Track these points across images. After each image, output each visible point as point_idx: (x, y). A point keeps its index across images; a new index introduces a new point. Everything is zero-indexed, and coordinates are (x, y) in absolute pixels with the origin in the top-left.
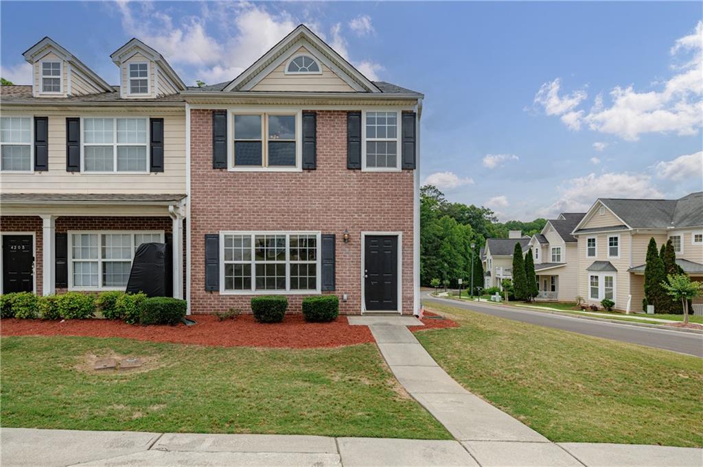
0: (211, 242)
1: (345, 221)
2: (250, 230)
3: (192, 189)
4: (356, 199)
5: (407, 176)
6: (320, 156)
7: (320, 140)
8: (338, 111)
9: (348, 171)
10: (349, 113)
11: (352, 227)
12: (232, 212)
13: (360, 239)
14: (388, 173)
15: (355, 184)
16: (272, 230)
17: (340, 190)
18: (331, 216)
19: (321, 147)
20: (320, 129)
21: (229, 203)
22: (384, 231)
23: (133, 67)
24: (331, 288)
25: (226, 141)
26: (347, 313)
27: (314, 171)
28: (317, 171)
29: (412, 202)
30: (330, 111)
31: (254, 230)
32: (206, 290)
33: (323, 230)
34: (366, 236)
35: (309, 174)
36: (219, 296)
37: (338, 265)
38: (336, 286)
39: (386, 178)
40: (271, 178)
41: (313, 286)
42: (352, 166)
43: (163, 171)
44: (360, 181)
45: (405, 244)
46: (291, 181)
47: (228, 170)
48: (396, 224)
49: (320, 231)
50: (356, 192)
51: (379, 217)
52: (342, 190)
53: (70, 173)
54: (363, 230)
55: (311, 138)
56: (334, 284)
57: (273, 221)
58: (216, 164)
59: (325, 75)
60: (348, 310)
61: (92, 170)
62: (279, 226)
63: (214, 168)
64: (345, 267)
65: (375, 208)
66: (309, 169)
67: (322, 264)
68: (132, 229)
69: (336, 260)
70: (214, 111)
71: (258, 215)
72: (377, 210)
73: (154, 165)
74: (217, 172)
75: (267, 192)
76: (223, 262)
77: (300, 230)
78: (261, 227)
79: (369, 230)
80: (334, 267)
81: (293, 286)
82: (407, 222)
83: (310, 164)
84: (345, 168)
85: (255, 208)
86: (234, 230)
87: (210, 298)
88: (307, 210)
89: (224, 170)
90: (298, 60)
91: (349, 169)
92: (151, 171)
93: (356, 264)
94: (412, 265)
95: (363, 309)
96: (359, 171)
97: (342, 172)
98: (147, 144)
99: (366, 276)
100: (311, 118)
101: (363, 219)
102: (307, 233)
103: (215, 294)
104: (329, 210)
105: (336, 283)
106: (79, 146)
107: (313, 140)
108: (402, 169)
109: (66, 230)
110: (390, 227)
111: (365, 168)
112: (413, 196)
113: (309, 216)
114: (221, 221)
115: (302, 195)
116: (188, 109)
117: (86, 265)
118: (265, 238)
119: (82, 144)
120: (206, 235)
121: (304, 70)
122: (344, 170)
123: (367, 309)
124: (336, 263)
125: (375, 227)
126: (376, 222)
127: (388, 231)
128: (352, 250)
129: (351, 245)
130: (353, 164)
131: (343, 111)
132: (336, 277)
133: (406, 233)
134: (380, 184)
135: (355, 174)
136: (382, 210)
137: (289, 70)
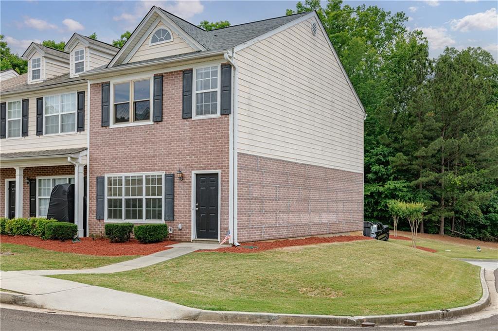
0: (100, 180)
1: (181, 163)
2: (122, 172)
3: (90, 143)
4: (188, 144)
5: (224, 120)
6: (165, 110)
7: (165, 96)
8: (177, 72)
9: (183, 120)
10: (184, 72)
11: (186, 167)
12: (112, 159)
13: (191, 177)
14: (211, 119)
15: (188, 131)
16: (134, 172)
17: (178, 137)
18: (171, 158)
19: (166, 103)
20: (166, 88)
21: (110, 153)
24: (171, 218)
25: (109, 105)
26: (182, 239)
27: (161, 123)
28: (163, 122)
29: (228, 143)
30: (171, 72)
31: (125, 172)
32: (96, 219)
33: (166, 170)
34: (197, 175)
35: (158, 125)
36: (104, 223)
37: (176, 199)
38: (175, 217)
39: (209, 124)
40: (134, 131)
41: (160, 218)
42: (185, 116)
43: (84, 130)
44: (191, 128)
45: (224, 181)
46: (146, 132)
47: (110, 127)
48: (216, 164)
49: (164, 172)
50: (188, 137)
51: (204, 158)
52: (179, 137)
53: (38, 136)
54: (193, 170)
56: (174, 216)
57: (135, 165)
59: (176, 41)
60: (182, 237)
62: (139, 168)
63: (102, 127)
64: (181, 201)
65: (201, 151)
66: (157, 122)
67: (166, 199)
68: (67, 174)
69: (175, 195)
70: (102, 84)
71: (127, 161)
73: (79, 126)
74: (104, 130)
75: (132, 142)
76: (106, 197)
77: (152, 171)
78: (128, 170)
79: (197, 170)
80: (173, 201)
81: (148, 217)
82: (225, 161)
83: (159, 119)
84: (181, 118)
85: (125, 155)
86: (113, 172)
87: (99, 225)
88: (156, 155)
89: (108, 127)
90: (158, 33)
91: (184, 118)
92: (78, 131)
93: (188, 199)
94: (228, 199)
95: (193, 235)
96: (190, 119)
97: (180, 121)
98: (76, 111)
99: (197, 209)
100: (160, 79)
101: (193, 160)
102: (156, 174)
103: (101, 221)
104: (170, 154)
105: (175, 214)
106: (42, 117)
107: (160, 97)
108: (221, 115)
109: (36, 177)
110: (212, 166)
111: (195, 117)
112: (228, 138)
113: (158, 160)
114: (106, 166)
115: (153, 143)
116: (89, 83)
120: (97, 177)
121: (162, 40)
122: (181, 120)
123: (198, 237)
124: (175, 198)
125: (201, 167)
126: (202, 162)
127: (211, 169)
128: (186, 187)
129: (185, 182)
130: (187, 114)
131: (180, 71)
132: (175, 210)
133: (224, 171)
134: (205, 129)
135: (188, 123)
136: (206, 152)
137: (152, 43)
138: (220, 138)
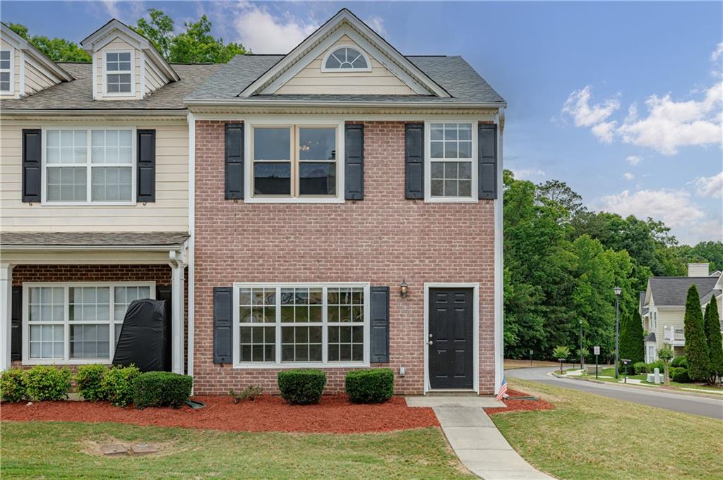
0: (222, 296)
1: (402, 269)
2: (274, 281)
3: (196, 227)
4: (416, 239)
5: (486, 208)
6: (368, 182)
7: (368, 160)
8: (393, 122)
9: (406, 201)
10: (408, 125)
11: (412, 277)
12: (251, 257)
13: (423, 292)
14: (461, 204)
15: (417, 219)
16: (303, 281)
17: (395, 227)
18: (383, 262)
19: (369, 170)
20: (369, 146)
21: (246, 246)
22: (455, 281)
23: (111, 57)
24: (383, 358)
25: (242, 163)
26: (405, 392)
27: (360, 202)
28: (364, 202)
29: (493, 242)
30: (381, 123)
31: (279, 281)
32: (214, 362)
33: (372, 281)
34: (430, 289)
35: (355, 206)
36: (232, 370)
37: (393, 327)
38: (390, 356)
39: (458, 212)
40: (303, 211)
41: (359, 356)
42: (411, 195)
43: (154, 201)
44: (422, 215)
45: (484, 300)
46: (329, 215)
47: (246, 201)
48: (471, 273)
49: (369, 283)
50: (416, 230)
51: (448, 263)
52: (399, 227)
53: (28, 204)
54: (427, 281)
55: (356, 158)
56: (388, 354)
57: (304, 269)
58: (230, 193)
59: (376, 72)
60: (404, 389)
61: (57, 200)
62: (313, 276)
63: (226, 199)
64: (403, 331)
65: (442, 252)
66: (353, 200)
67: (372, 326)
68: (112, 279)
69: (390, 321)
70: (227, 124)
71: (285, 261)
72: (445, 254)
73: (142, 193)
74: (230, 204)
75: (296, 231)
76: (237, 325)
77: (341, 281)
78: (288, 277)
79: (434, 281)
80: (388, 331)
81: (333, 357)
82: (487, 269)
83: (356, 194)
84: (401, 198)
85: (281, 252)
86: (254, 281)
87: (220, 374)
88: (351, 254)
89: (240, 201)
90: (340, 54)
91: (407, 198)
92: (138, 201)
93: (417, 327)
94: (493, 328)
95: (427, 387)
96: (422, 202)
97: (399, 203)
98: (133, 164)
99: (431, 342)
100: (356, 131)
101: (427, 265)
102: (351, 285)
103: (226, 367)
104: (380, 254)
105: (391, 352)
106: (39, 167)
107: (359, 161)
108: (479, 199)
109: (21, 282)
110: (463, 277)
111: (429, 198)
112: (493, 235)
113: (354, 263)
114: (235, 269)
115: (345, 234)
116: (192, 119)
117: (47, 329)
118: (295, 292)
119: (44, 165)
120: (214, 288)
121: (347, 66)
122: (401, 200)
123: (432, 388)
124: (390, 325)
125: (443, 277)
126: (444, 269)
127: (461, 281)
128: (412, 308)
129: (410, 300)
130: (413, 192)
131: (400, 123)
132: (391, 344)
133: (484, 284)
134: (449, 219)
135: (415, 206)
136: (452, 254)
137: (327, 66)
138: (478, 235)
